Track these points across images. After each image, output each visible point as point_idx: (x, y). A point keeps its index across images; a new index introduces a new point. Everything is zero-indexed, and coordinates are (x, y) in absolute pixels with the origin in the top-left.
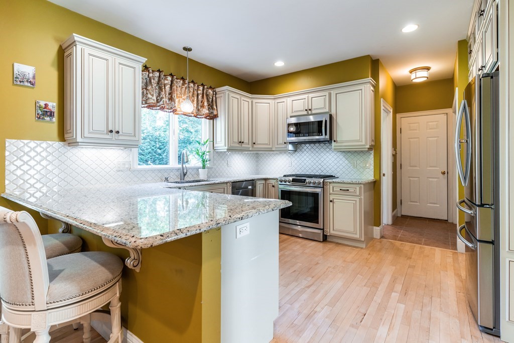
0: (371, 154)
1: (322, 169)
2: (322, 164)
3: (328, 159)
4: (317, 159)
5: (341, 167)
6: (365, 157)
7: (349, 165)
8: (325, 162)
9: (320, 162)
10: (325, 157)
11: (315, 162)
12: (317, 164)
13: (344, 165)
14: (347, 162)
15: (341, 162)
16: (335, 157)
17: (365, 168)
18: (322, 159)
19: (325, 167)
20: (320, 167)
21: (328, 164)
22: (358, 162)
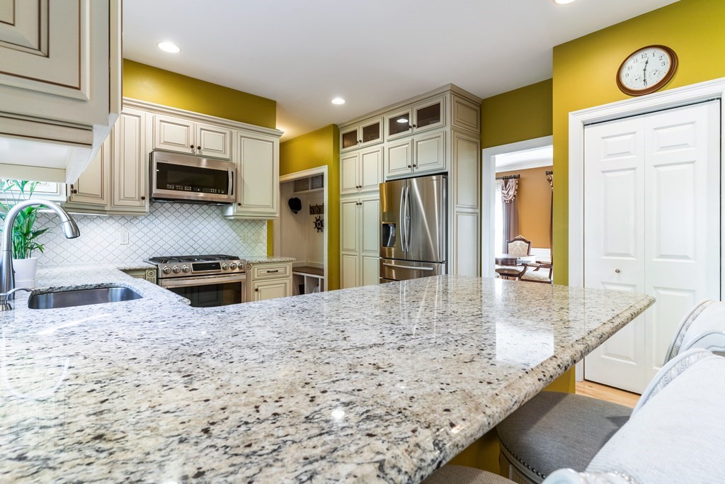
0: (264, 224)
1: (196, 246)
2: (196, 238)
3: (205, 231)
4: (186, 230)
5: (226, 242)
6: (257, 227)
7: (238, 238)
9: (191, 234)
10: (200, 226)
11: (182, 234)
14: (234, 234)
15: (226, 234)
16: (218, 227)
17: (257, 242)
18: (196, 230)
19: (200, 242)
20: (191, 242)
22: (250, 234)
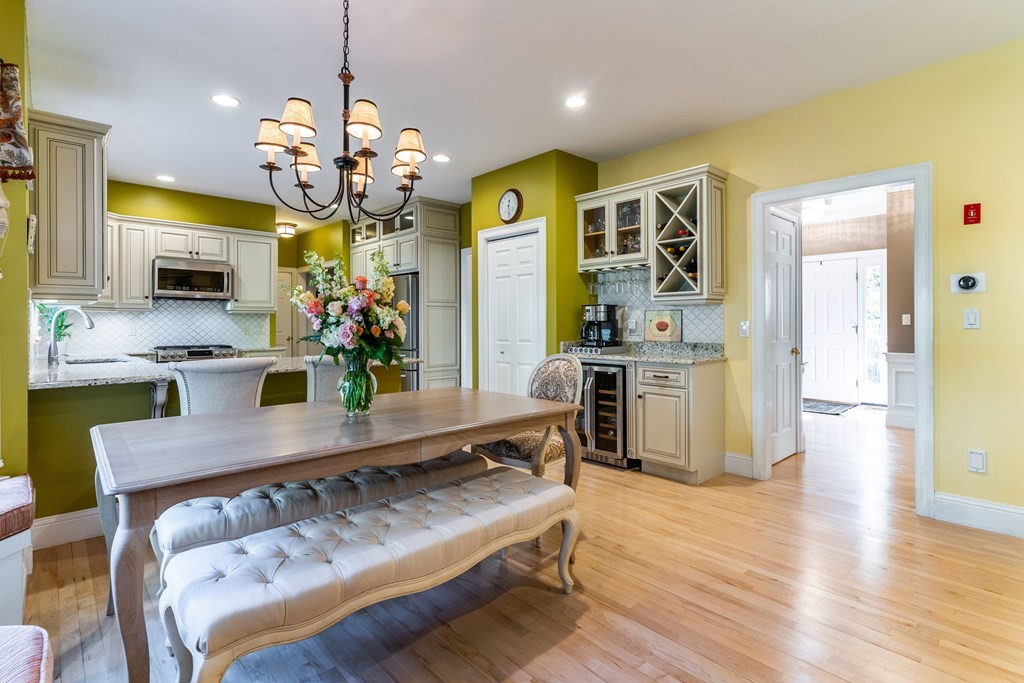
0: (266, 317)
2: (198, 330)
3: (207, 324)
4: (189, 323)
5: (227, 334)
6: (260, 320)
7: (240, 331)
8: (202, 327)
9: (193, 327)
10: (202, 320)
11: (185, 327)
12: (189, 330)
13: (232, 330)
14: (236, 327)
15: (228, 327)
16: (219, 320)
17: (260, 333)
18: (198, 324)
19: (202, 334)
20: (194, 334)
21: (207, 331)
22: (252, 327)
